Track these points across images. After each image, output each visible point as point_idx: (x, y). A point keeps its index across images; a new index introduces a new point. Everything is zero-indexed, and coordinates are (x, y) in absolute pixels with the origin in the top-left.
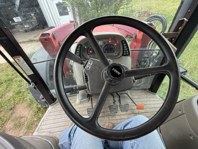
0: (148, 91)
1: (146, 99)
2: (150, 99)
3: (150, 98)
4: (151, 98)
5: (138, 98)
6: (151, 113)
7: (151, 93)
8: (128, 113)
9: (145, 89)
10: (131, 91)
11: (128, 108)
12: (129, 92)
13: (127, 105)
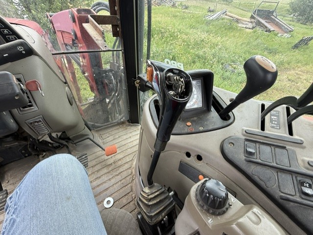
0: (127, 123)
1: (125, 137)
2: (131, 135)
3: (131, 133)
4: (133, 133)
5: (112, 139)
6: (134, 154)
7: (132, 126)
8: (96, 170)
9: (123, 123)
10: (101, 133)
11: (86, 161)
12: (96, 135)
13: (83, 155)
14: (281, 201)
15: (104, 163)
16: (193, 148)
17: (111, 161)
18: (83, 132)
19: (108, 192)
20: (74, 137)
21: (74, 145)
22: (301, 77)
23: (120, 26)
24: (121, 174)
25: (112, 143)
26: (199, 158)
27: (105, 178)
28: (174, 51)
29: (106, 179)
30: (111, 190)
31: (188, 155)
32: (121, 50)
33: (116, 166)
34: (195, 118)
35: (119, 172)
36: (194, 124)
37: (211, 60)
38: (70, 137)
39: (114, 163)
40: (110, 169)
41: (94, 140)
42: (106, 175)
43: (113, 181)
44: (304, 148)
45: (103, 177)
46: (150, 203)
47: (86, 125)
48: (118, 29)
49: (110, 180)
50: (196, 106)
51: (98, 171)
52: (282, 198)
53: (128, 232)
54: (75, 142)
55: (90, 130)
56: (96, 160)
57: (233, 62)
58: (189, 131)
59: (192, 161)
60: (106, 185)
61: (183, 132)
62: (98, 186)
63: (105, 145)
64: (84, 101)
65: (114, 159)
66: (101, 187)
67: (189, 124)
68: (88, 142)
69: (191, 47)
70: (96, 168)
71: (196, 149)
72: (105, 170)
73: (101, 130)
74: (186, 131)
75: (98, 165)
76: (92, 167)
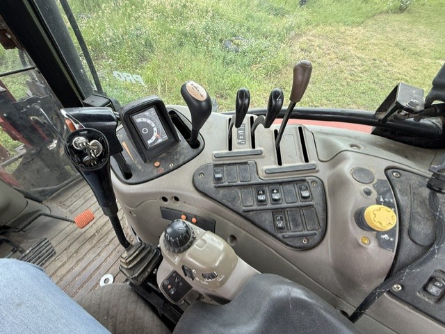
5: (83, 202)
10: (61, 199)
11: (49, 247)
12: (54, 205)
13: (42, 242)
14: (243, 214)
15: (82, 238)
16: (166, 190)
17: (92, 231)
18: (28, 210)
19: (102, 270)
20: (15, 222)
21: (21, 232)
22: (313, 43)
23: (9, 30)
24: (113, 241)
25: (84, 207)
26: (177, 199)
27: (91, 256)
28: (144, 30)
29: (93, 256)
30: (106, 266)
31: (165, 199)
32: (33, 68)
33: (102, 234)
34: (164, 155)
35: (108, 241)
36: (163, 161)
37: (204, 38)
38: (8, 224)
39: (98, 231)
40: (94, 242)
41: (52, 214)
42: (91, 252)
43: (104, 255)
44: (263, 158)
45: (88, 256)
46: (131, 266)
47: (27, 196)
48: (9, 36)
49: (99, 255)
50: (160, 141)
51: (76, 252)
52: (244, 211)
53: (121, 301)
54: (20, 227)
55: (40, 202)
56: (68, 238)
57: (234, 36)
58: (159, 173)
59: (170, 204)
60: (96, 263)
61: (152, 176)
62: (84, 269)
63: (75, 213)
64: (12, 153)
65: (95, 227)
66: (88, 269)
67: (157, 164)
68: (43, 219)
69: (169, 20)
70: (73, 249)
71: (170, 191)
72: (88, 246)
73: (59, 195)
74: (155, 174)
75: (74, 244)
76: (65, 250)
